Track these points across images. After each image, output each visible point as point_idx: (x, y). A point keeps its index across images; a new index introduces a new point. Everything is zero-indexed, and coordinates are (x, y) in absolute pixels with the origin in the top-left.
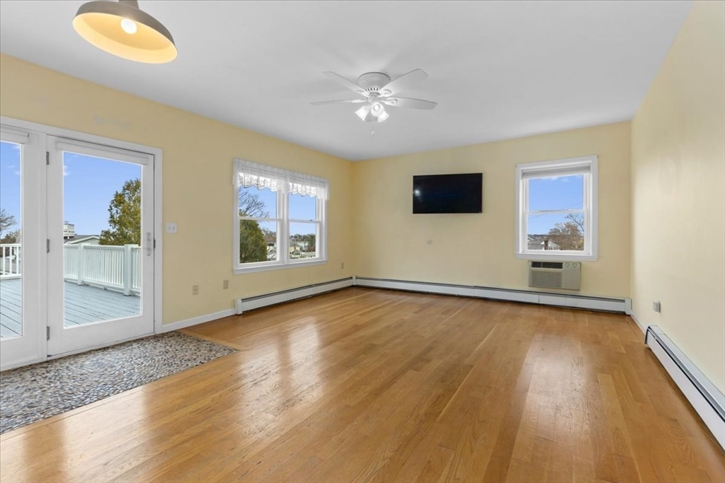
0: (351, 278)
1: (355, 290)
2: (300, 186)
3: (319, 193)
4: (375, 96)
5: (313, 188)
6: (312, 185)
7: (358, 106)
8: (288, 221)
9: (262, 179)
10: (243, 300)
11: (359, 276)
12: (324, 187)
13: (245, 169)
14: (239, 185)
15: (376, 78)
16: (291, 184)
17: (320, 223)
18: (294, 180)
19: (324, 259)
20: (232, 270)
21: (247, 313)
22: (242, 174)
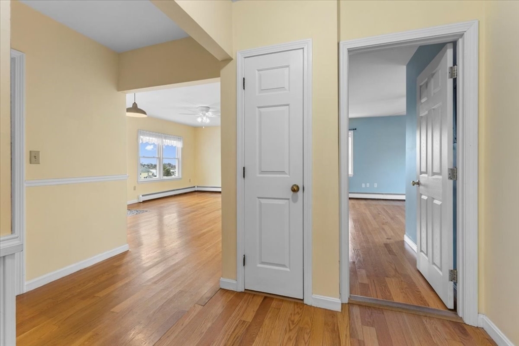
0: (195, 187)
1: (196, 193)
2: (168, 141)
3: (178, 144)
4: (204, 115)
5: (175, 142)
6: (174, 140)
7: (198, 117)
8: (163, 158)
9: (151, 138)
10: (143, 196)
11: (199, 186)
12: (180, 141)
13: (144, 134)
14: (141, 142)
15: (204, 109)
16: (164, 140)
17: (178, 159)
18: (166, 138)
19: (180, 177)
20: (137, 182)
21: (144, 202)
22: (142, 137)
